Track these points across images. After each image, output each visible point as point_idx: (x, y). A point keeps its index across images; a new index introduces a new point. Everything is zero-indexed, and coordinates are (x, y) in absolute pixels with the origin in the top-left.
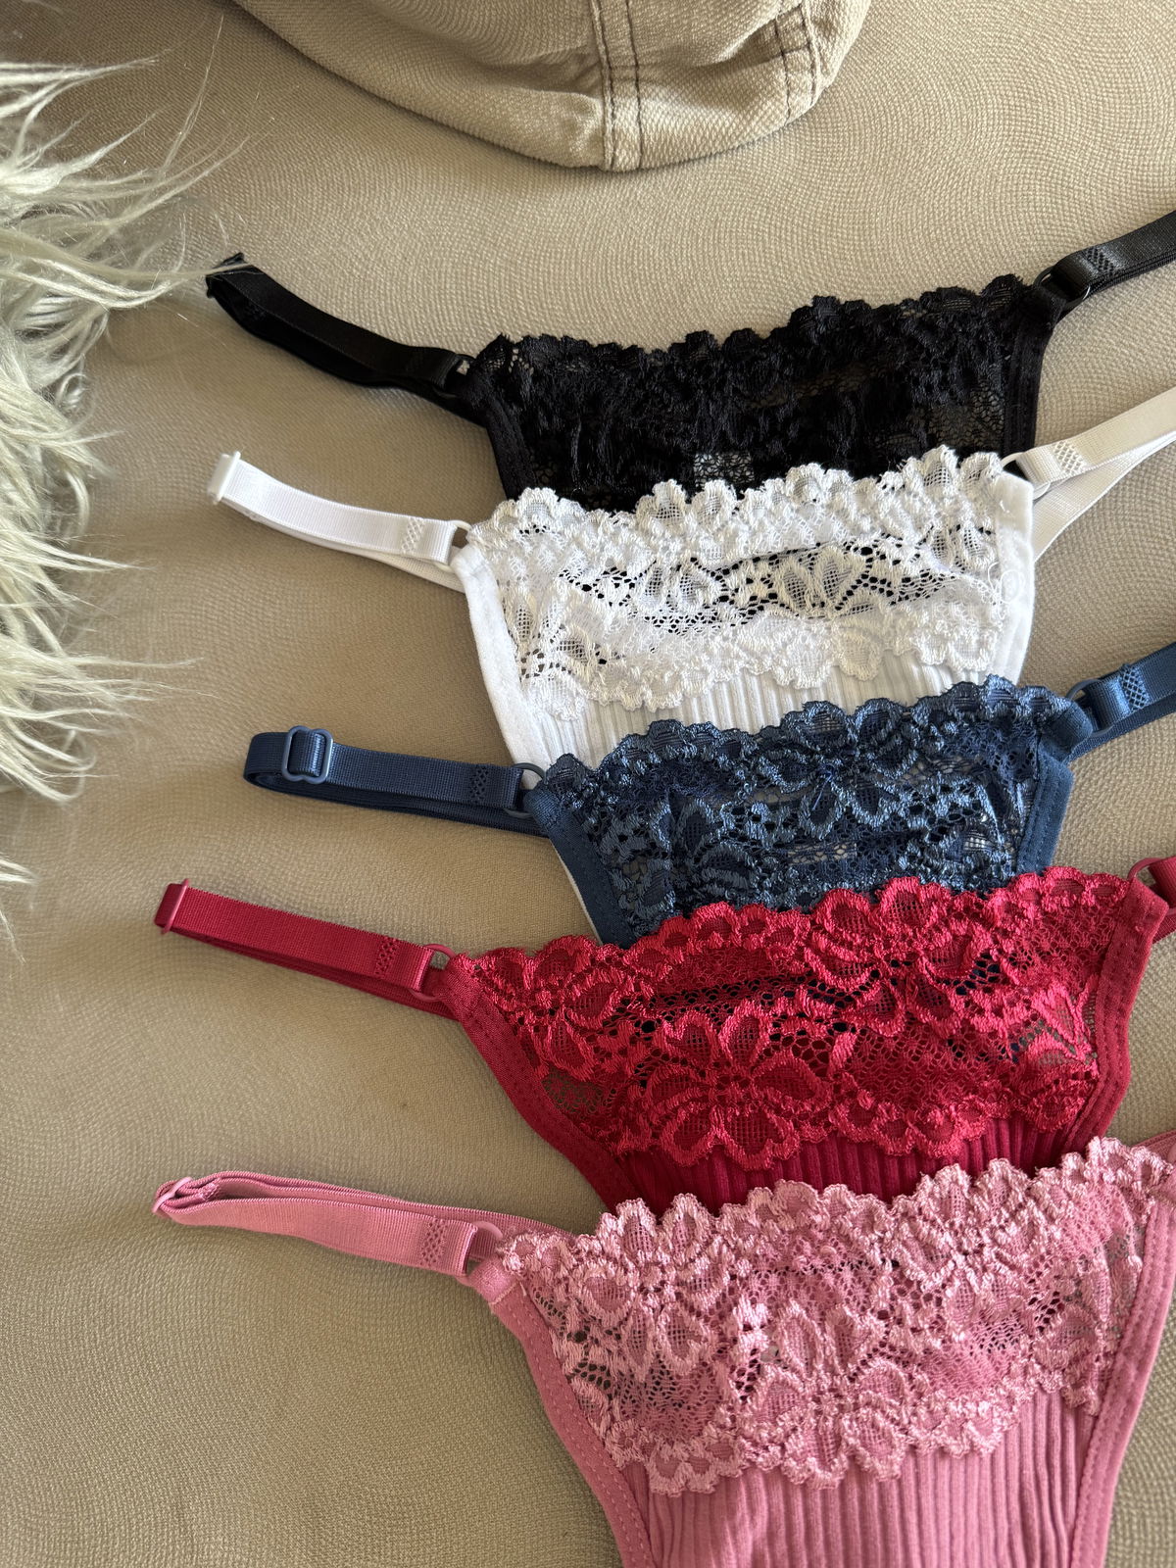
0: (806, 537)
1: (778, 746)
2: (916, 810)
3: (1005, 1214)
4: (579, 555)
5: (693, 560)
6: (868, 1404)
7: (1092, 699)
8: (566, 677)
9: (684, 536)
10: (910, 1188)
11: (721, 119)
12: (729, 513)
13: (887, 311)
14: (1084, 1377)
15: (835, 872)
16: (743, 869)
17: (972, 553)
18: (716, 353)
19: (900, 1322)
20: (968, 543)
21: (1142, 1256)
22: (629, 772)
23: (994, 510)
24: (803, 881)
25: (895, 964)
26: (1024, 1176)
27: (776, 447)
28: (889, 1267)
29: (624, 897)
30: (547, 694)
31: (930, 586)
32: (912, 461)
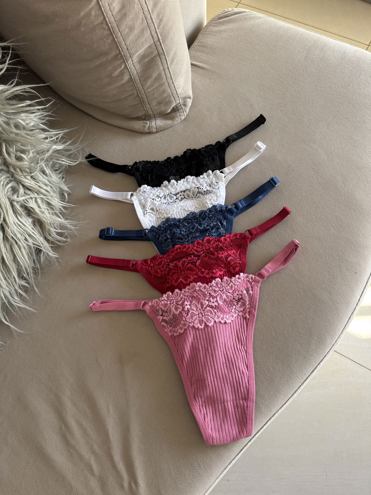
0: (189, 187)
1: (186, 220)
2: (208, 226)
3: (227, 285)
4: (152, 194)
5: (171, 193)
6: (207, 315)
7: (236, 207)
8: (151, 214)
9: (169, 189)
10: (211, 282)
11: (169, 122)
12: (176, 185)
13: (200, 150)
14: (246, 313)
15: (196, 237)
16: (182, 239)
17: (215, 186)
18: (172, 160)
19: (211, 302)
20: (214, 185)
21: (252, 291)
22: (163, 227)
23: (218, 179)
24: (192, 239)
25: (207, 250)
26: (229, 279)
27: (183, 174)
28: (208, 294)
29: (164, 248)
30: (148, 217)
31: (208, 192)
32: (205, 173)
